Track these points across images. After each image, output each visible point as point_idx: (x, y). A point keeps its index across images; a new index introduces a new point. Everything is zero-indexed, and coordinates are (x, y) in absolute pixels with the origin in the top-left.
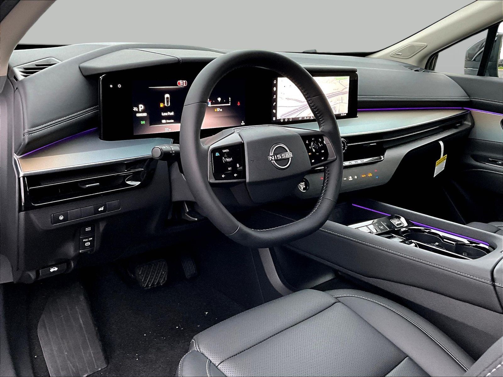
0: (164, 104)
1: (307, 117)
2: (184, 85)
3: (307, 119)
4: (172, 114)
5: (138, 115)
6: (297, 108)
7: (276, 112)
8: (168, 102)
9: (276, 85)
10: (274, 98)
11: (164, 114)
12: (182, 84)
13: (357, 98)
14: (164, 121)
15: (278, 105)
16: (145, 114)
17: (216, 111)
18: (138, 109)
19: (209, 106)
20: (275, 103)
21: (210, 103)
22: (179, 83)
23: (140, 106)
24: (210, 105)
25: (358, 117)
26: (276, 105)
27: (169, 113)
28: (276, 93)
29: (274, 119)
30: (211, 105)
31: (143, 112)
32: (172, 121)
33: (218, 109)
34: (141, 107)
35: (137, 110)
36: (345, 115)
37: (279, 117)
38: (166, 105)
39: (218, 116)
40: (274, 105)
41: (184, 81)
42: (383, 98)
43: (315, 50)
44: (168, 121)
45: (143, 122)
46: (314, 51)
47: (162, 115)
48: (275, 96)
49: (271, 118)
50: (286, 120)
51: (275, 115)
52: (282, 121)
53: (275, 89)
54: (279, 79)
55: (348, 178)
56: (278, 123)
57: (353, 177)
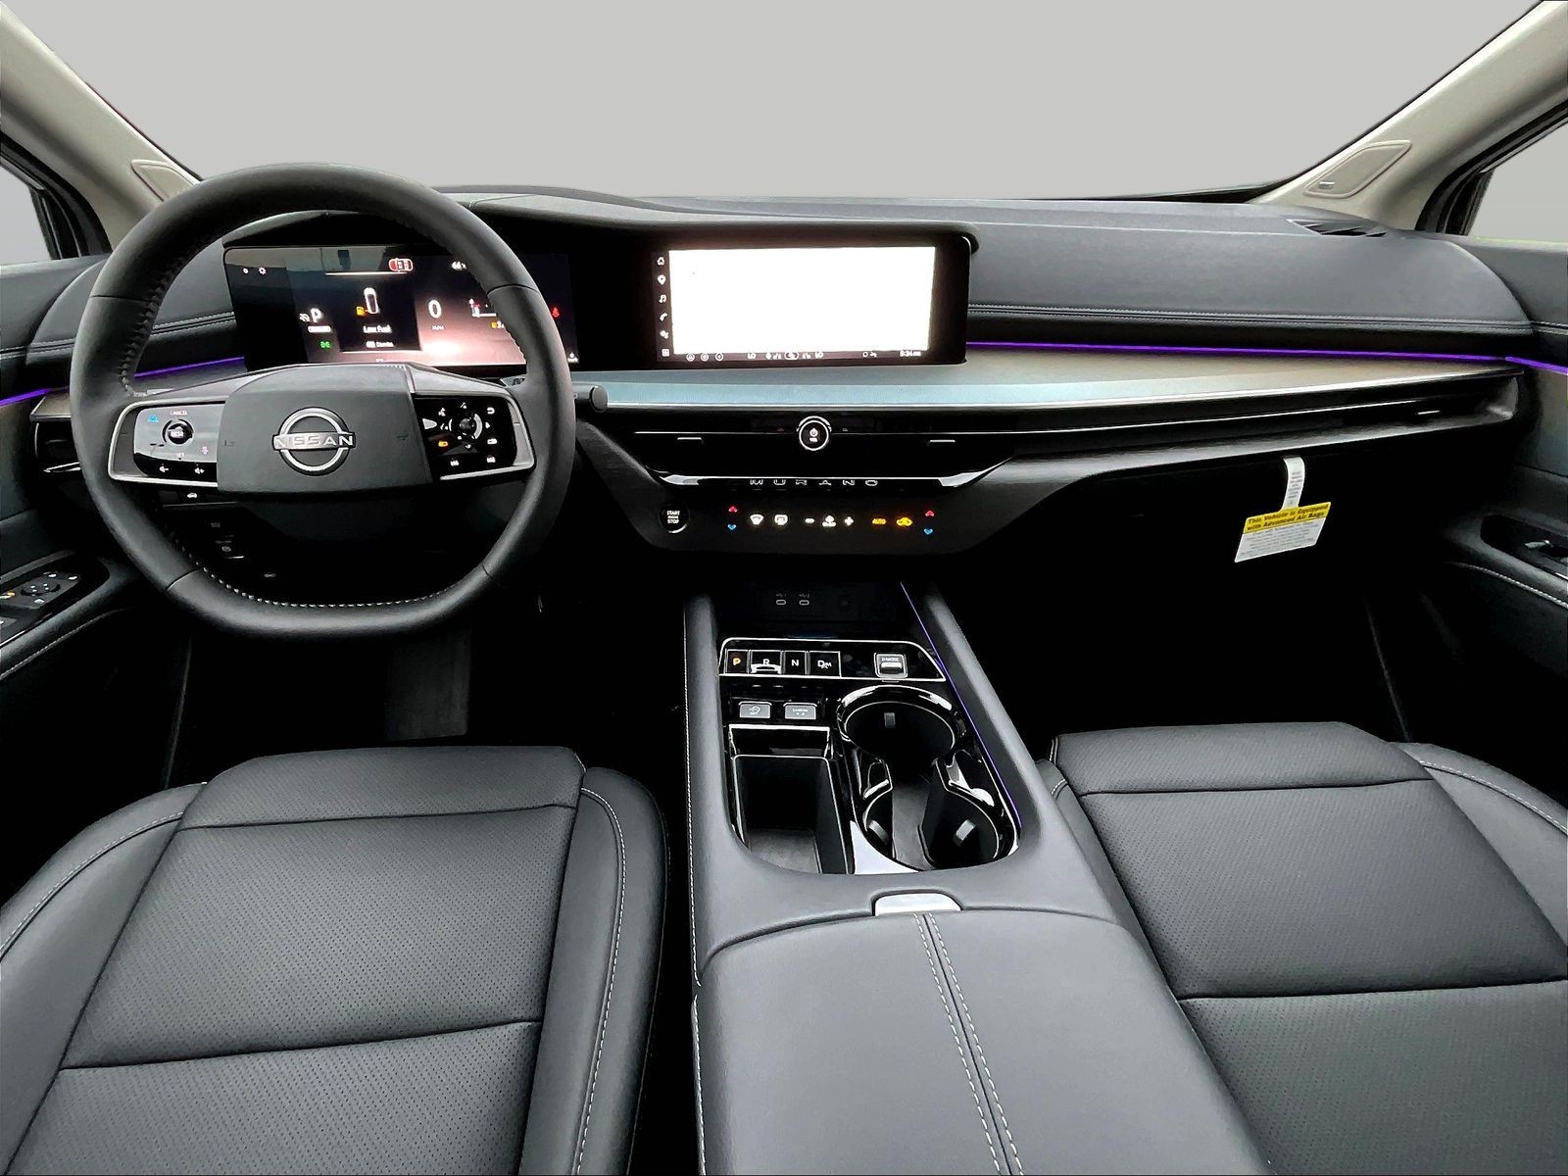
0: (366, 308)
1: (773, 354)
2: (407, 269)
3: (775, 358)
4: (387, 329)
5: (312, 329)
7: (671, 335)
8: (373, 305)
9: (665, 270)
10: (661, 301)
11: (369, 330)
12: (401, 267)
13: (966, 308)
14: (370, 344)
15: (675, 320)
16: (327, 329)
17: (492, 326)
18: (311, 318)
19: (474, 315)
20: (665, 315)
21: (476, 308)
22: (394, 266)
23: (313, 311)
24: (476, 313)
25: (965, 361)
26: (668, 319)
27: (379, 327)
28: (666, 289)
29: (665, 353)
30: (478, 312)
31: (321, 323)
32: (390, 345)
33: (497, 323)
34: (316, 314)
35: (308, 320)
36: (919, 354)
37: (679, 349)
38: (370, 311)
39: (498, 339)
40: (662, 318)
41: (406, 260)
44: (380, 345)
45: (325, 345)
47: (365, 331)
48: (663, 298)
49: (656, 352)
50: (705, 358)
51: (668, 344)
52: (691, 359)
53: (661, 279)
54: (674, 255)
55: (820, 519)
56: (678, 364)
57: (839, 520)
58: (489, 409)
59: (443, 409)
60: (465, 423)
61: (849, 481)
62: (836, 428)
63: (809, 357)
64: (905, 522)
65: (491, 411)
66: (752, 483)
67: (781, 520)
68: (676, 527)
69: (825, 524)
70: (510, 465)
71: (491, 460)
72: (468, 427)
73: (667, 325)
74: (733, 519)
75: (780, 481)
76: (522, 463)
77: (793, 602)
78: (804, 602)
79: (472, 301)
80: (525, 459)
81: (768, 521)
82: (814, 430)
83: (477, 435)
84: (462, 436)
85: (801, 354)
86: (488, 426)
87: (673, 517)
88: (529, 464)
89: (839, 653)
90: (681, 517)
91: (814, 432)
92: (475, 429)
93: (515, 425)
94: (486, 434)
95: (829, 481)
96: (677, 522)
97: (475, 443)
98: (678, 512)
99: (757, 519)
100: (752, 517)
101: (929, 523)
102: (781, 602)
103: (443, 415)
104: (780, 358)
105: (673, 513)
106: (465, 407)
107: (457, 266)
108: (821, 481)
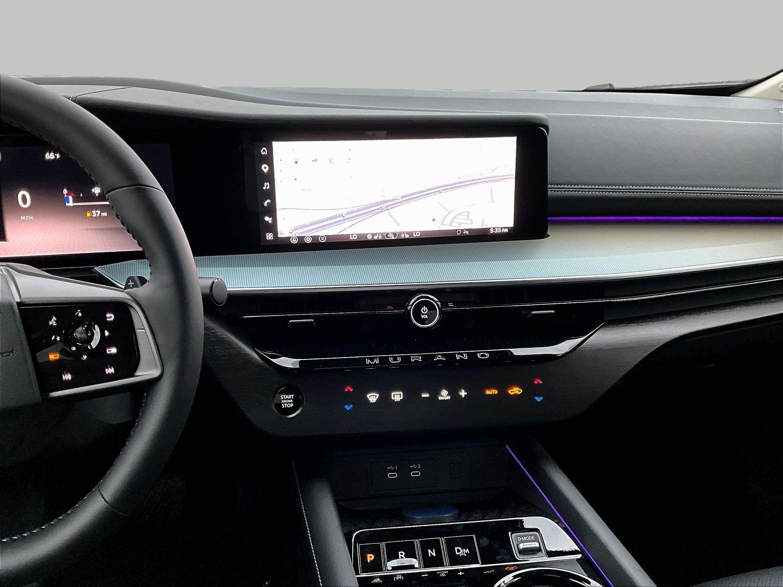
1: (373, 235)
3: (376, 238)
6: (344, 212)
7: (275, 220)
10: (265, 188)
15: (279, 205)
17: (88, 215)
19: (67, 204)
20: (269, 201)
21: (70, 198)
24: (71, 204)
25: (548, 236)
26: (273, 205)
28: (270, 177)
29: (269, 236)
30: (74, 202)
33: (94, 212)
36: (507, 230)
37: (284, 232)
39: (100, 227)
40: (265, 204)
42: (647, 191)
43: (611, 85)
46: (608, 87)
48: (266, 186)
49: (260, 236)
50: (308, 241)
51: (273, 228)
52: (294, 241)
53: (265, 168)
54: (277, 145)
55: (435, 393)
56: (283, 246)
57: (453, 393)
58: (108, 315)
59: (54, 318)
60: (81, 333)
61: (462, 354)
62: (444, 304)
63: (407, 236)
64: (516, 391)
65: (110, 317)
66: (368, 362)
67: (397, 396)
68: (292, 410)
69: (440, 398)
70: (132, 375)
71: (110, 371)
72: (84, 335)
73: (272, 211)
74: (349, 398)
75: (395, 359)
76: (146, 372)
77: (404, 473)
78: (416, 474)
79: (65, 191)
80: (149, 368)
81: (385, 398)
82: (425, 308)
83: (94, 344)
84: (77, 346)
85: (400, 233)
86: (107, 333)
87: (287, 400)
88: (155, 373)
89: (474, 536)
90: (295, 400)
91: (424, 309)
92: (91, 339)
93: (138, 331)
94: (105, 342)
95: (443, 355)
96: (292, 405)
97: (92, 353)
98: (291, 396)
99: (373, 397)
100: (368, 396)
101: (538, 391)
102: (392, 475)
103: (55, 324)
104: (380, 238)
105: (287, 397)
106: (80, 314)
107: (50, 156)
108: (434, 356)
